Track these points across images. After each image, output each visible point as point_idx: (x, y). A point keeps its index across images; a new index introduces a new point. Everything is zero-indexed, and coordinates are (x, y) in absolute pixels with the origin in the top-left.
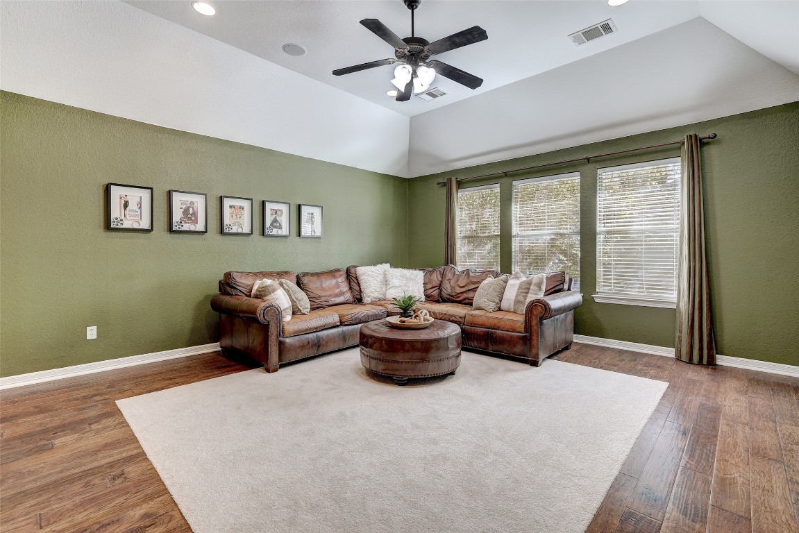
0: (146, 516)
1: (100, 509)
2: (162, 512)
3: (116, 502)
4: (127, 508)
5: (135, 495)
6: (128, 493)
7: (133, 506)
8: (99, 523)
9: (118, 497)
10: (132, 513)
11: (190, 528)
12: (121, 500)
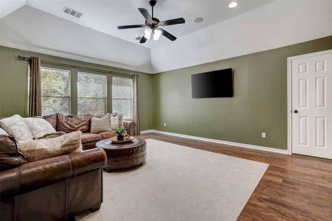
0: (261, 201)
1: (271, 216)
2: (256, 199)
3: (265, 213)
4: (263, 208)
5: (257, 210)
6: (259, 213)
7: (261, 207)
8: (275, 211)
9: (263, 215)
10: (264, 206)
11: (255, 190)
12: (263, 213)
